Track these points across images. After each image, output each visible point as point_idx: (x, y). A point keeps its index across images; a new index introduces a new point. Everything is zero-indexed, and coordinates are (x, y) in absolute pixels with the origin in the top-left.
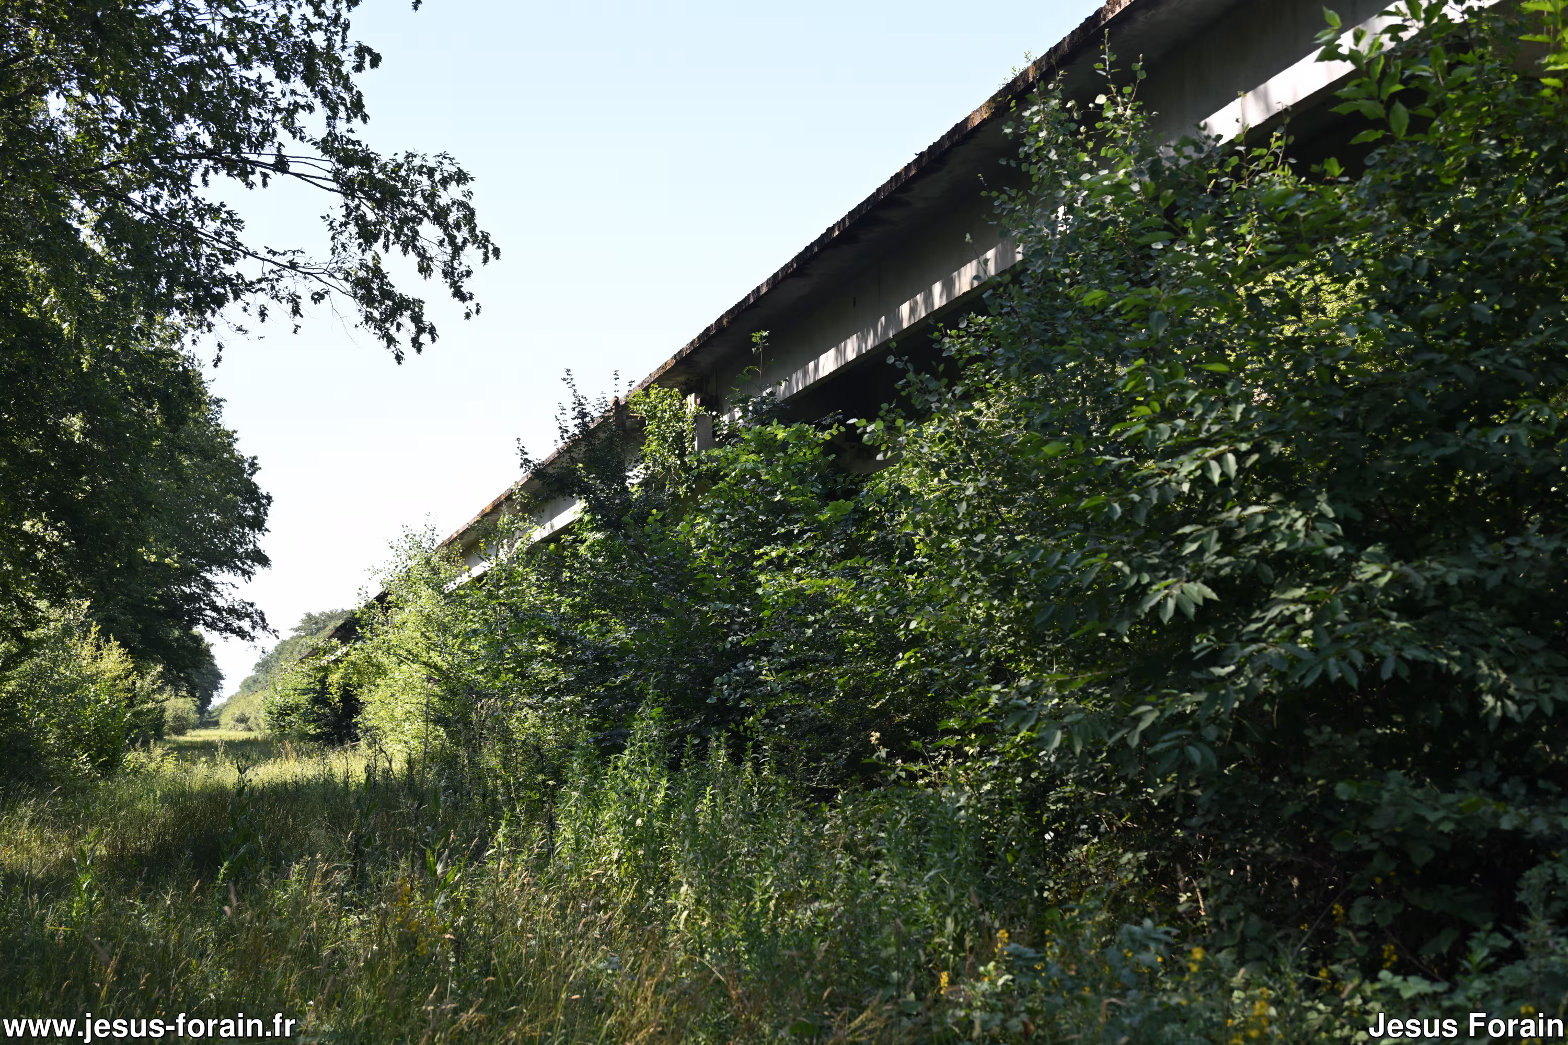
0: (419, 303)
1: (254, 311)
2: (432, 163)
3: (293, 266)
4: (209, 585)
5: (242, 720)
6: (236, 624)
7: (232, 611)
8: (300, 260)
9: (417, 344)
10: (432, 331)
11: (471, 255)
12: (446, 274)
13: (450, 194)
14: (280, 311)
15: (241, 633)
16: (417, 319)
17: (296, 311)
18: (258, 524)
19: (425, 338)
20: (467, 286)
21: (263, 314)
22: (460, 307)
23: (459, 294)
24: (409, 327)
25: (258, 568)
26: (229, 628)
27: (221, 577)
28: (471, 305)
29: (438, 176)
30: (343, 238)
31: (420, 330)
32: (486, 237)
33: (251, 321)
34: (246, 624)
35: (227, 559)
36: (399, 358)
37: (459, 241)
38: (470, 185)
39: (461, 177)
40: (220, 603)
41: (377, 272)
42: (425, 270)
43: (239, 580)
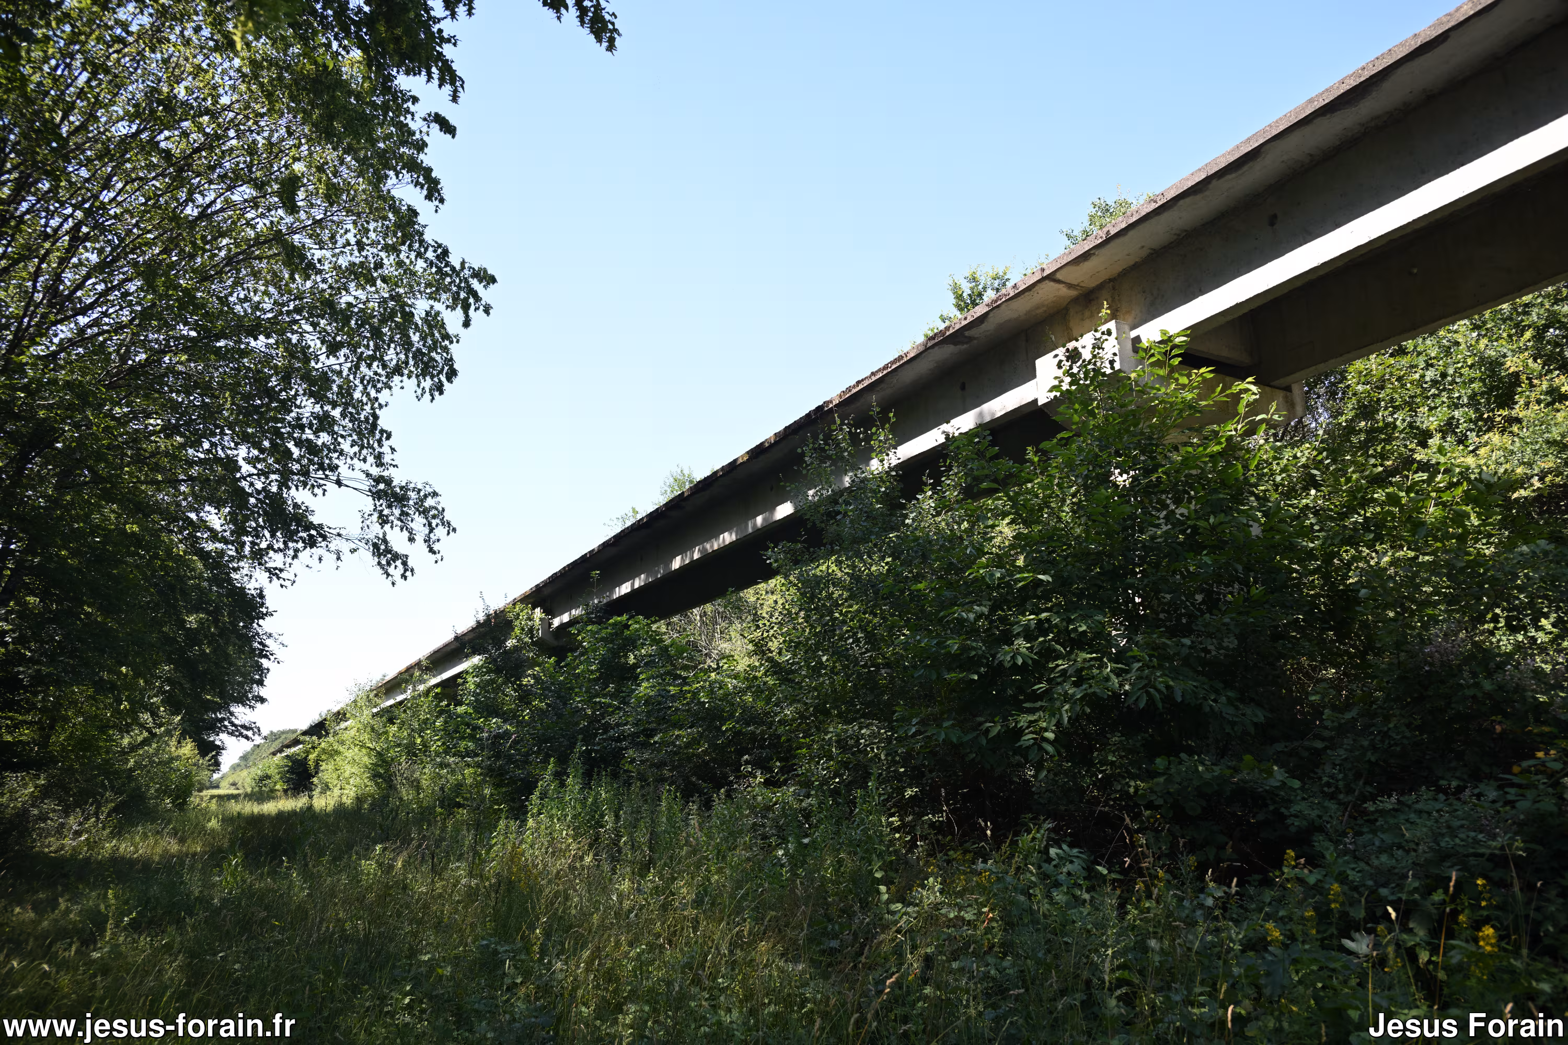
0: (407, 556)
1: (316, 557)
2: (420, 486)
3: (339, 535)
4: (232, 714)
5: (234, 784)
6: (245, 732)
7: (244, 727)
8: (342, 532)
9: (404, 577)
10: (412, 570)
11: (440, 532)
12: (425, 541)
13: (429, 502)
14: (330, 558)
15: (247, 738)
16: (405, 564)
17: (338, 558)
18: (260, 683)
19: (408, 574)
20: (436, 547)
21: (320, 559)
22: (433, 557)
23: (432, 551)
24: (401, 568)
25: (258, 705)
26: (241, 735)
27: (237, 709)
28: (438, 556)
29: (422, 494)
30: (368, 522)
31: (406, 570)
32: (449, 523)
33: (314, 562)
34: (250, 733)
35: (242, 700)
36: (393, 584)
37: (434, 525)
38: (439, 498)
39: (435, 494)
40: (236, 722)
41: (385, 541)
42: (411, 540)
43: (247, 710)
